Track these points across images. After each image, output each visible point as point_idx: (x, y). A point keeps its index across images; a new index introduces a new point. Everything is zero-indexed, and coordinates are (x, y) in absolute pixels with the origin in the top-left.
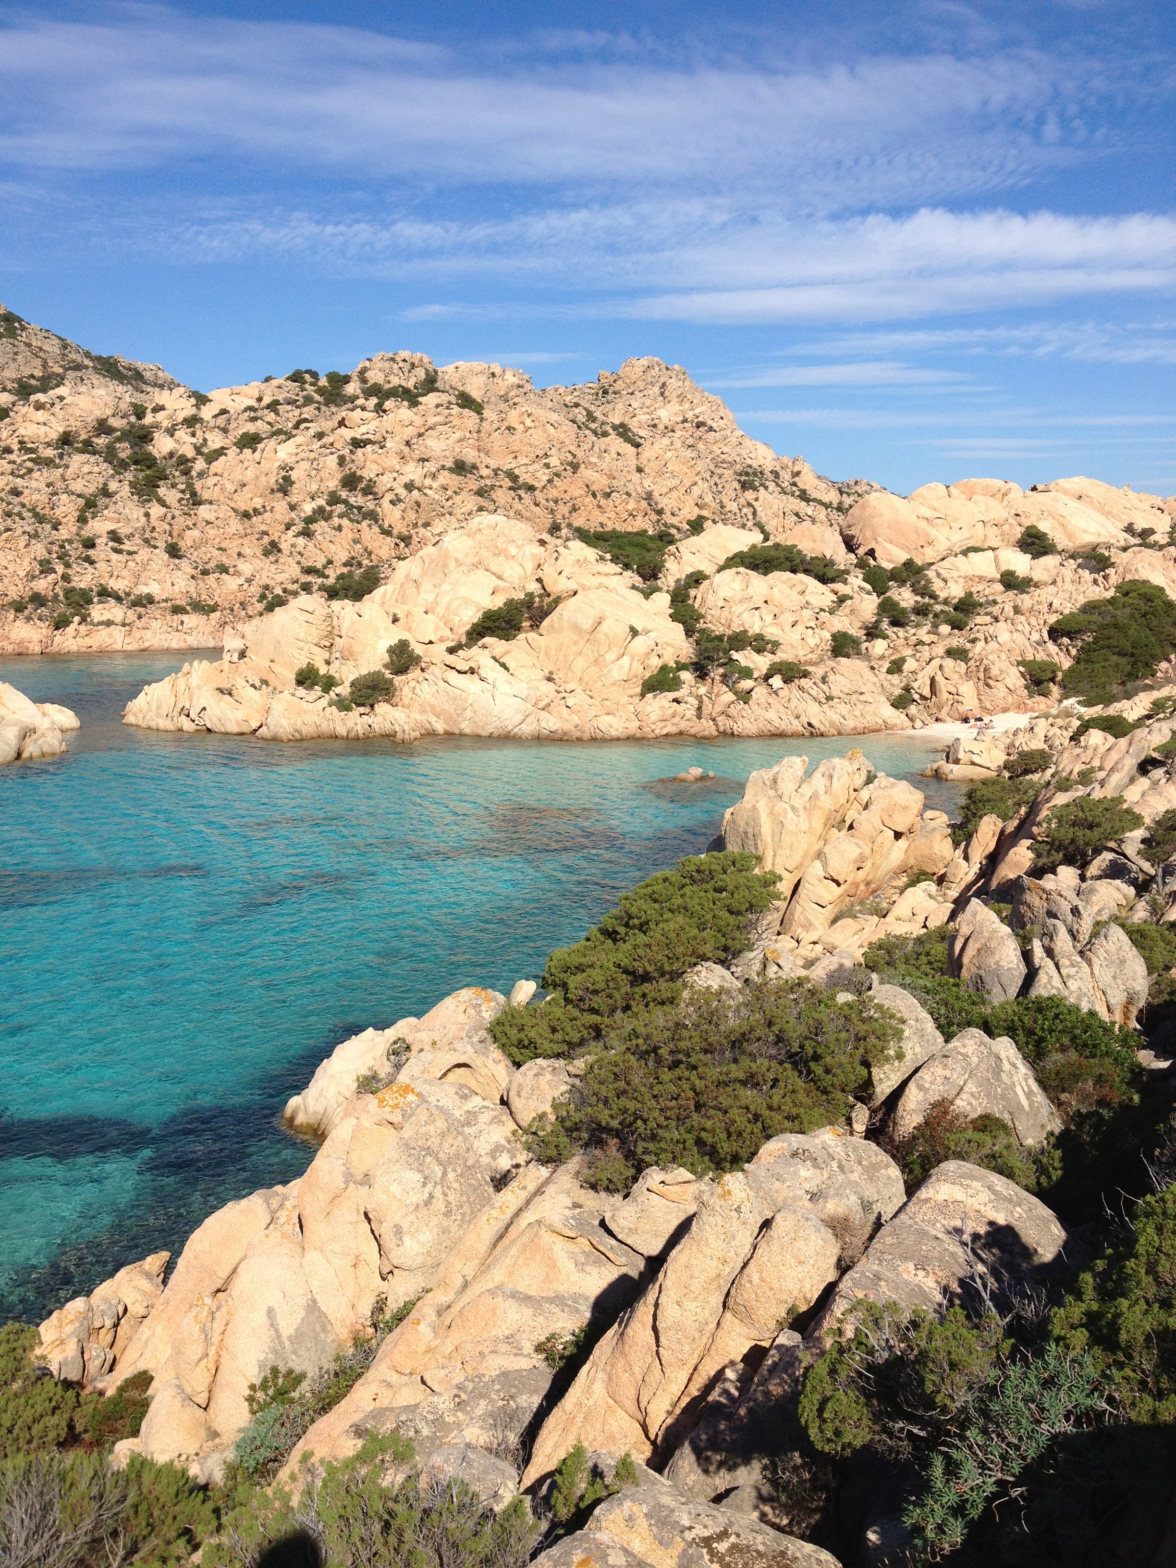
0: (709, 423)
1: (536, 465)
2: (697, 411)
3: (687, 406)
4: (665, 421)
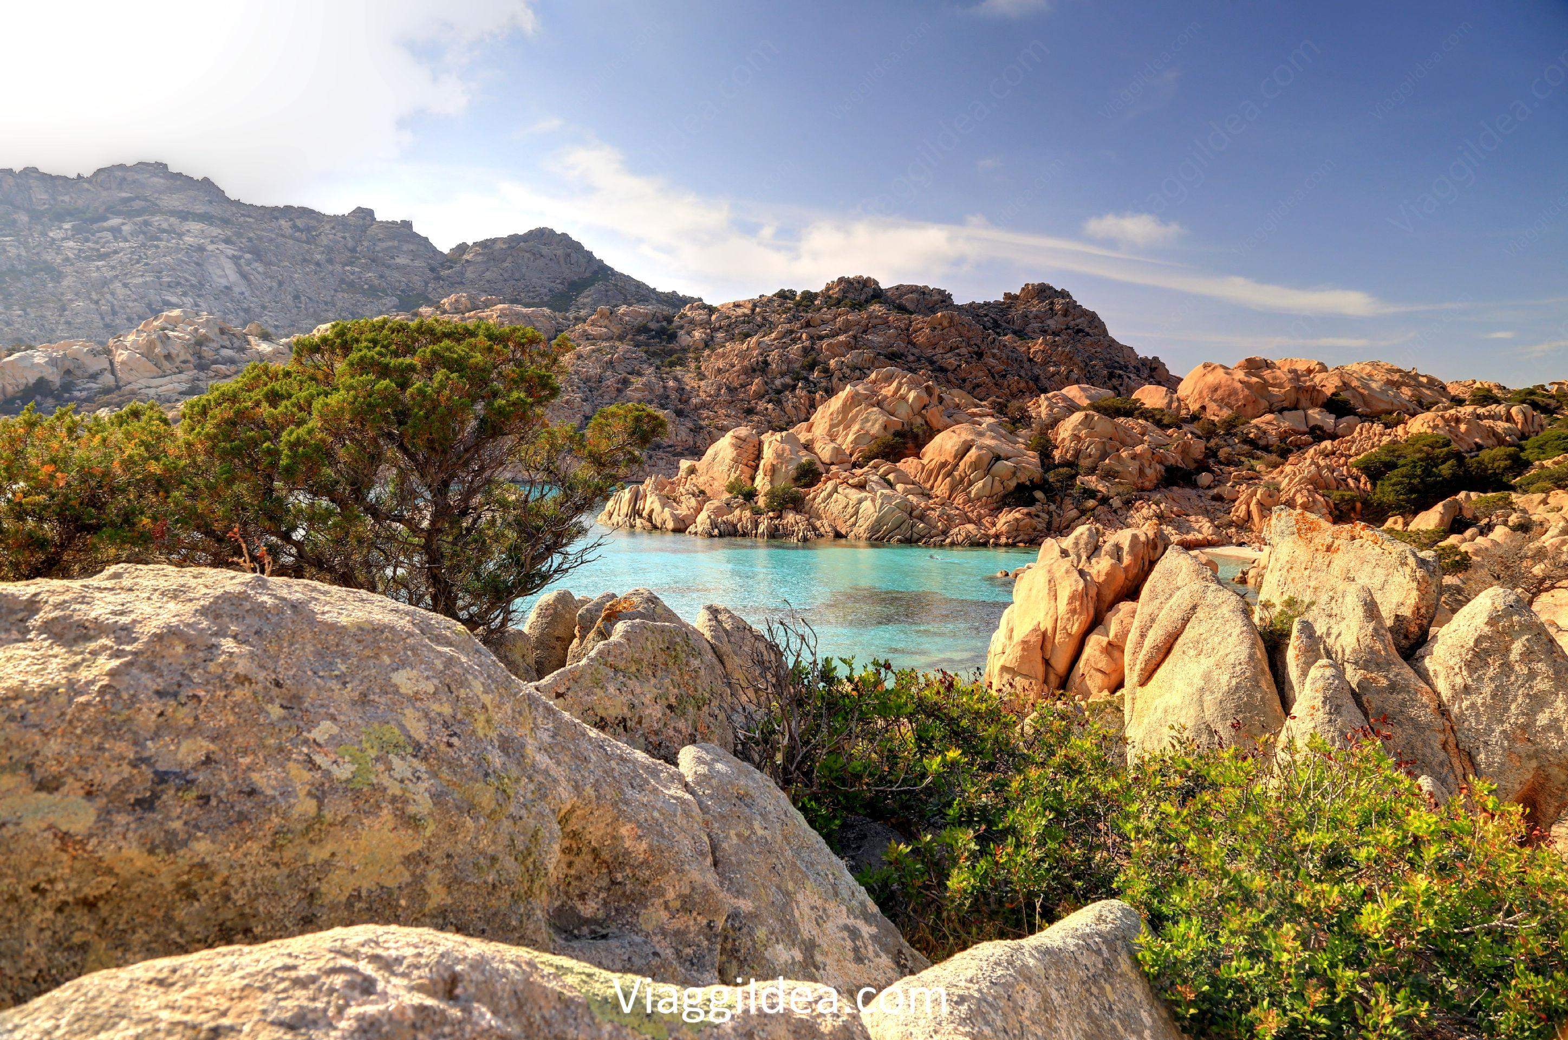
0: (1087, 330)
1: (949, 354)
2: (1078, 321)
3: (1070, 318)
4: (1053, 327)
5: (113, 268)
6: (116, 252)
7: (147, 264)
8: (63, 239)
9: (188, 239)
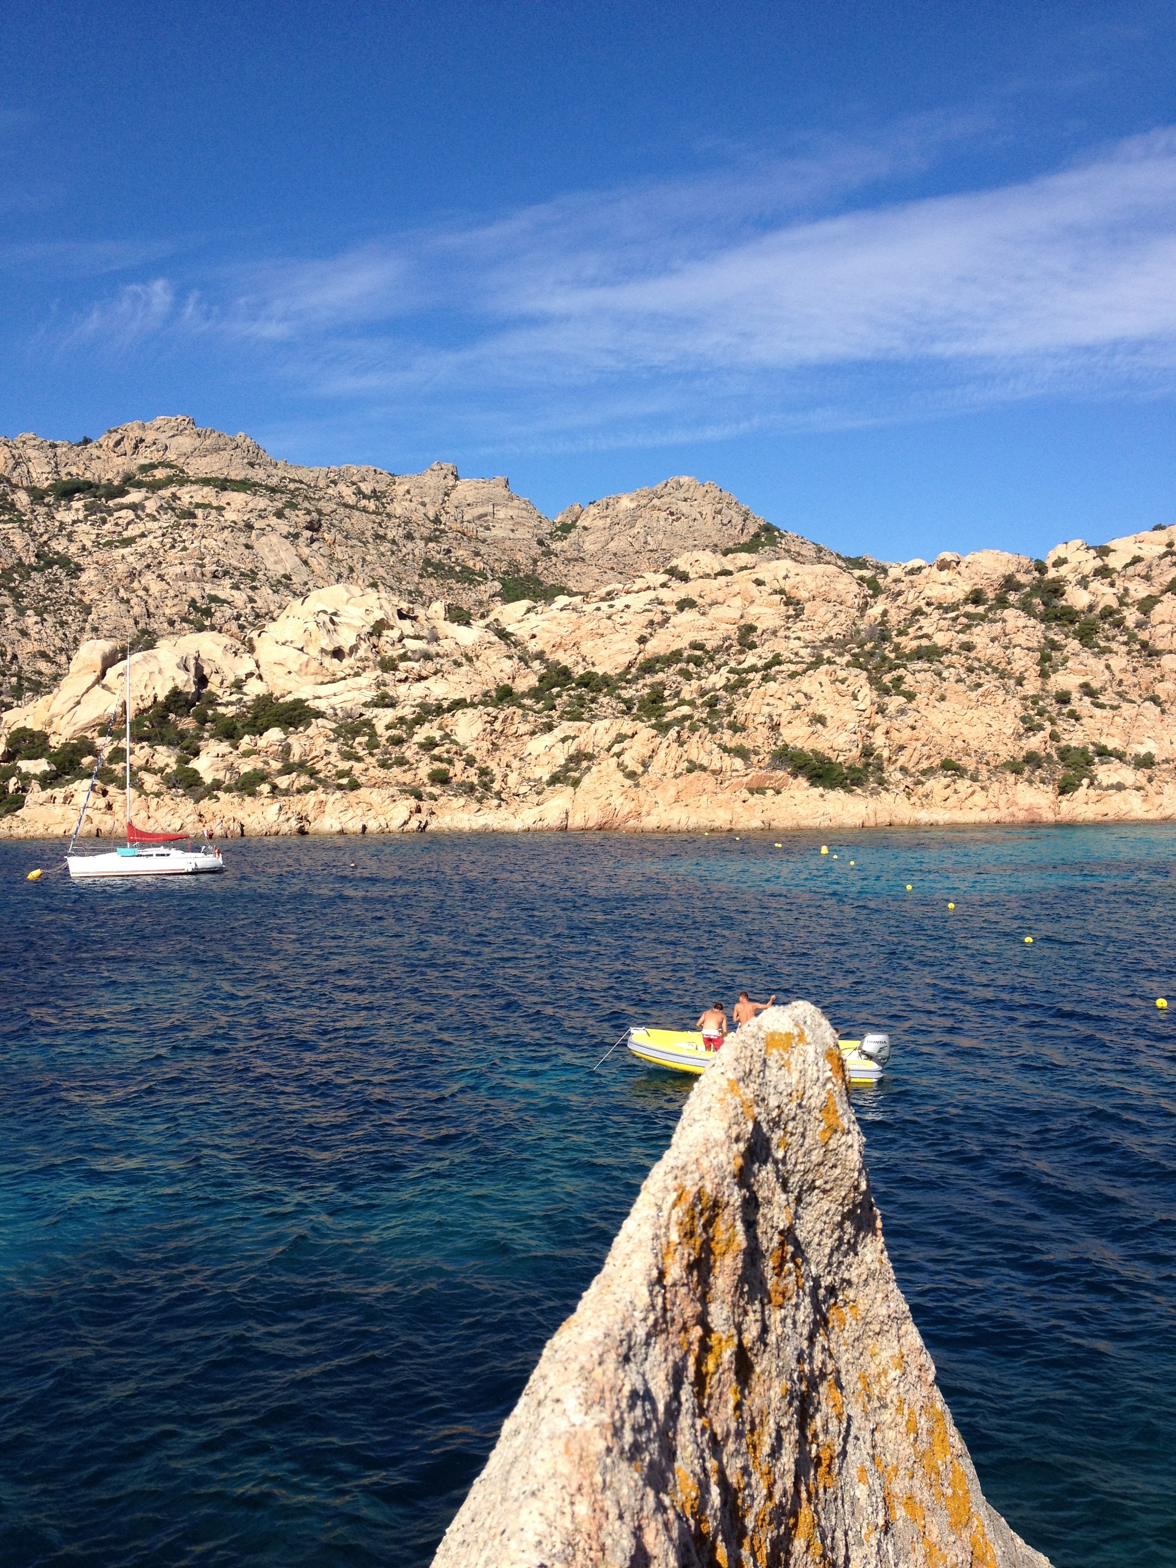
5: (143, 555)
6: (143, 535)
7: (185, 549)
8: (74, 522)
9: (230, 515)
